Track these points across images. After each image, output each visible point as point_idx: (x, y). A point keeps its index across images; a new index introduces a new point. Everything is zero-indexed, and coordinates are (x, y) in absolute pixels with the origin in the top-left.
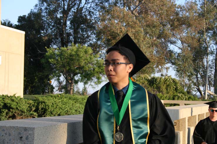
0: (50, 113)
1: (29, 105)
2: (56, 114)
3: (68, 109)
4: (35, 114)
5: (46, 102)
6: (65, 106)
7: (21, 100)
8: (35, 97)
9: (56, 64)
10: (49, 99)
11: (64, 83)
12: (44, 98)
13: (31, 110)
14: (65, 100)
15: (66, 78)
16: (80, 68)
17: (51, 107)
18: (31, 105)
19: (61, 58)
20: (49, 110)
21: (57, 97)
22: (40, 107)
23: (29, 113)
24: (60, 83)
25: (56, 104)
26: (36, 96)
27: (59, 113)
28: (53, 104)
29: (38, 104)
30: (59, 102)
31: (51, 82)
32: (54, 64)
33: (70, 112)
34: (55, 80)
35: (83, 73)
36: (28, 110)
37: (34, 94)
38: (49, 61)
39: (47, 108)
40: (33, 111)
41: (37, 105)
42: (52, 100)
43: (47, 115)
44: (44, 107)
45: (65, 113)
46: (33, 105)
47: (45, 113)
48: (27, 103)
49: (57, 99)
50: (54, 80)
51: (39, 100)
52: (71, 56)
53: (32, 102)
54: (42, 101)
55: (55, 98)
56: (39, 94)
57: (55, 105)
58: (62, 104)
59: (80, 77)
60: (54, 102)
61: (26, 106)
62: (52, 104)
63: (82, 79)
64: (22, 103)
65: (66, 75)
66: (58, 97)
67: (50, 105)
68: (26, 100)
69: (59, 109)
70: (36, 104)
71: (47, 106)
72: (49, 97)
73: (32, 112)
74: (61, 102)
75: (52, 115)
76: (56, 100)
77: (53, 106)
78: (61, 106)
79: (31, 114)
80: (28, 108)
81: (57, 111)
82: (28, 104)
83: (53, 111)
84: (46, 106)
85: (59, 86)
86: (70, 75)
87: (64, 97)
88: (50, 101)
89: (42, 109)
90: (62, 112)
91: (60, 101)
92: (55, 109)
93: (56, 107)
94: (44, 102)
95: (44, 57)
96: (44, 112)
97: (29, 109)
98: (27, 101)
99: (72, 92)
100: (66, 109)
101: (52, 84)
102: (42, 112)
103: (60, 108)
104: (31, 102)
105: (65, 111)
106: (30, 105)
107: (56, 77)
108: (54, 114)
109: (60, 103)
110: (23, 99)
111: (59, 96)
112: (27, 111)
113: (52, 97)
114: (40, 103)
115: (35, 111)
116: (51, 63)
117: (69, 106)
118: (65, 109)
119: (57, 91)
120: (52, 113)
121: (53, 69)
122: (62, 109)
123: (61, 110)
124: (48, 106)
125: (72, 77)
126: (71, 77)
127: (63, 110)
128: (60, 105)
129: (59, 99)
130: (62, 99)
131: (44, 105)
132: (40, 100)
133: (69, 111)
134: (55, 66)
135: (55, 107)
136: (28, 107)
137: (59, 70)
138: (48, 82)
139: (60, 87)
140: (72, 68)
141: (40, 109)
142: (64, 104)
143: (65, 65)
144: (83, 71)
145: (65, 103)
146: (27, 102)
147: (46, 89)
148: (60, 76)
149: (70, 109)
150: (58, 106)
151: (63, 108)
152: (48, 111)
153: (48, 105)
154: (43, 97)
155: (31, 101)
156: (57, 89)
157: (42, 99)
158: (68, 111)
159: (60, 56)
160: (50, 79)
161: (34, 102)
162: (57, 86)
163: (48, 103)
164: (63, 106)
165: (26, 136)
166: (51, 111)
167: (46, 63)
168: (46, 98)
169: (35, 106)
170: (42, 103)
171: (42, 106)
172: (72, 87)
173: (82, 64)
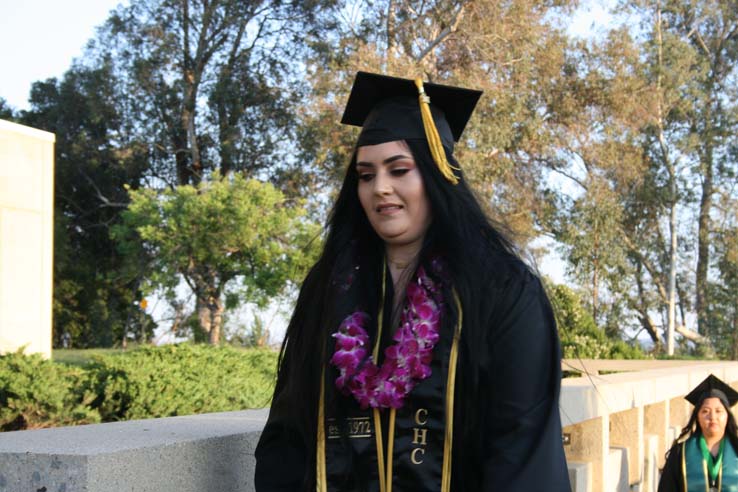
0: (142, 411)
1: (70, 385)
2: (161, 412)
3: (203, 395)
4: (95, 414)
5: (130, 374)
6: (193, 383)
7: (43, 366)
8: (93, 358)
9: (163, 241)
10: (140, 362)
12: (122, 358)
13: (80, 400)
14: (193, 363)
15: (197, 290)
16: (243, 254)
17: (145, 389)
18: (80, 384)
19: (178, 223)
20: (140, 400)
21: (166, 353)
22: (110, 389)
23: (72, 409)
24: (177, 307)
25: (162, 377)
26: (97, 353)
27: (172, 409)
28: (152, 377)
29: (102, 379)
30: (174, 371)
31: (146, 303)
32: (156, 243)
33: (209, 404)
34: (160, 298)
35: (252, 271)
36: (69, 401)
37: (87, 348)
38: (137, 235)
39: (133, 394)
40: (87, 406)
41: (97, 382)
42: (150, 365)
43: (134, 416)
44: (121, 388)
45: (194, 409)
46: (84, 382)
47: (127, 409)
48: (63, 379)
49: (165, 361)
50: (156, 296)
51: (104, 366)
52: (211, 213)
53: (83, 372)
54: (114, 368)
55: (158, 359)
56: (105, 344)
57: (159, 383)
58: (183, 379)
59: (244, 283)
60: (154, 372)
61: (62, 387)
62: (149, 379)
63: (249, 291)
64: (48, 378)
65: (196, 280)
66: (171, 353)
67: (143, 380)
68: (62, 366)
69: (175, 396)
70: (94, 380)
71: (132, 387)
72: (138, 354)
73: (80, 409)
74: (180, 371)
75: (149, 416)
76: (162, 365)
77: (154, 387)
78: (181, 384)
79: (79, 417)
80: (66, 394)
81: (167, 401)
82: (68, 379)
83: (154, 402)
84: (128, 385)
85: (174, 318)
86: (208, 279)
87: (189, 354)
88: (143, 369)
89: (116, 396)
90: (182, 405)
91: (177, 366)
92: (160, 396)
93: (164, 390)
94: (122, 374)
95: (120, 221)
96: (124, 408)
97: (70, 397)
98: (66, 370)
99: (216, 337)
100: (198, 396)
101: (148, 312)
102: (115, 407)
103: (177, 390)
104: (78, 372)
105: (195, 403)
106: (75, 382)
107: (164, 287)
108: (157, 414)
109: (178, 374)
110: (51, 363)
111: (174, 350)
112: (65, 406)
113: (149, 354)
114: (110, 377)
115: (94, 405)
116: (145, 241)
117: (206, 385)
118: (194, 395)
119: (165, 333)
120: (148, 411)
121: (150, 259)
122: (182, 394)
123: (180, 400)
124: (137, 387)
125: (216, 286)
126: (212, 286)
127: (186, 398)
128: (177, 380)
129: (174, 363)
130: (184, 361)
131: (121, 384)
132: (107, 364)
133: (206, 401)
134: (158, 248)
135: (159, 389)
136: (67, 391)
137: (172, 262)
138: (136, 303)
139: (179, 321)
140: (216, 256)
141: (109, 397)
142: (189, 378)
143: (194, 245)
144: (253, 267)
145: (192, 376)
146: (65, 374)
147: (130, 330)
148: (175, 282)
149: (211, 394)
150: (169, 387)
151: (187, 393)
152: (138, 404)
153: (135, 382)
154: (118, 356)
155: (77, 369)
156: (167, 329)
157: (115, 361)
158: (203, 402)
159: (174, 216)
160: (143, 294)
161: (89, 372)
162: (166, 317)
163: (136, 375)
164: (189, 385)
165: (59, 485)
166: (145, 400)
167: (128, 240)
168: (128, 359)
169: (92, 387)
170: (115, 377)
171: (118, 387)
172: (218, 319)
173: (248, 241)
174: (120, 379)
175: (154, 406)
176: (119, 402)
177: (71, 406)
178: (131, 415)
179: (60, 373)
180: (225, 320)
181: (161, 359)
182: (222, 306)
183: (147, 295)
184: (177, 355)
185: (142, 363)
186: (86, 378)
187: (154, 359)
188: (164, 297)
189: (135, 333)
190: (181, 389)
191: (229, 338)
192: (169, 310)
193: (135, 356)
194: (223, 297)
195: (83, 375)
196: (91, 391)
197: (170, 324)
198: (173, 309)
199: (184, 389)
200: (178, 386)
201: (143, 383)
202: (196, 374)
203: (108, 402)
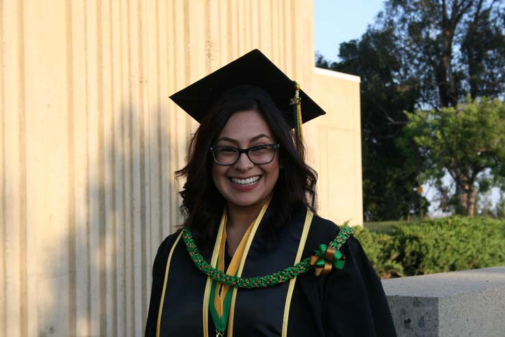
0: (431, 265)
1: (381, 246)
2: (444, 264)
3: (472, 252)
4: (398, 266)
5: (421, 238)
6: (465, 244)
7: (362, 234)
8: (394, 227)
9: (432, 146)
10: (427, 231)
11: (453, 191)
12: (415, 227)
13: (388, 257)
14: (464, 230)
15: (457, 179)
16: (489, 154)
17: (432, 248)
18: (387, 246)
19: (442, 133)
20: (430, 256)
21: (445, 223)
22: (408, 249)
23: (383, 263)
24: (443, 191)
25: (443, 240)
26: (395, 223)
27: (451, 262)
28: (436, 240)
29: (403, 242)
30: (451, 236)
31: (421, 189)
32: (428, 148)
33: (477, 258)
34: (431, 185)
35: (496, 165)
36: (381, 258)
38: (414, 143)
39: (424, 252)
40: (393, 260)
41: (399, 244)
42: (434, 232)
43: (426, 267)
44: (416, 248)
45: (467, 262)
46: (390, 245)
47: (421, 262)
48: (376, 242)
49: (444, 229)
50: (428, 184)
51: (403, 233)
52: (465, 126)
53: (389, 237)
54: (410, 235)
55: (439, 228)
57: (442, 244)
58: (458, 241)
59: (491, 173)
60: (437, 236)
61: (376, 248)
62: (434, 242)
63: (495, 179)
64: (367, 242)
65: (456, 172)
66: (447, 223)
67: (431, 243)
68: (374, 234)
69: (453, 253)
70: (397, 243)
71: (424, 248)
72: (425, 224)
73: (389, 263)
74: (455, 235)
75: (436, 268)
76: (442, 232)
77: (439, 247)
78: (457, 244)
79: (388, 268)
80: (379, 253)
81: (448, 257)
82: (380, 243)
83: (438, 257)
84: (420, 246)
85: (441, 199)
86: (465, 172)
87: (460, 224)
88: (430, 235)
89: (413, 254)
90: (458, 259)
91: (453, 233)
92: (442, 253)
93: (445, 249)
94: (416, 238)
95: (402, 134)
96: (419, 261)
97: (382, 255)
98: (378, 236)
99: (472, 212)
100: (469, 253)
101: (423, 195)
102: (412, 261)
103: (454, 250)
104: (386, 238)
105: (467, 258)
106: (385, 245)
107: (434, 178)
108: (441, 265)
109: (454, 238)
110: (367, 231)
111: (450, 221)
112: (379, 261)
113: (433, 224)
114: (408, 241)
115: (398, 260)
116: (420, 146)
117: (474, 245)
118: (466, 252)
119: (436, 210)
120: (435, 262)
121: (424, 159)
122: (458, 252)
123: (457, 256)
124: (427, 247)
125: (471, 176)
126: (468, 177)
127: (461, 254)
128: (453, 242)
129: (450, 230)
130: (457, 229)
131: (416, 246)
132: (405, 232)
133: (475, 256)
134: (429, 151)
135: (442, 248)
136: (379, 251)
137: (439, 160)
138: (415, 189)
139: (444, 200)
140: (470, 156)
141: (408, 254)
142: (462, 241)
143: (454, 148)
144: (496, 162)
145: (463, 239)
146: (377, 240)
147: (412, 207)
148: (442, 175)
149: (478, 251)
150: (449, 247)
151: (461, 251)
152: (427, 259)
153: (425, 244)
154: (411, 227)
155: (386, 236)
156: (437, 207)
157: (410, 229)
158: (472, 257)
159: (439, 129)
160: (419, 183)
161: (393, 237)
162: (436, 198)
163: (426, 239)
164: (462, 245)
165: (419, 318)
166: (433, 257)
167: (408, 147)
168: (418, 228)
169: (396, 247)
170: (411, 241)
171: (413, 247)
172: (473, 200)
173: (493, 144)
174: (415, 242)
175: (440, 260)
176: (415, 258)
177: (382, 260)
178: (423, 267)
179: (374, 238)
180: (477, 199)
181: (442, 228)
182: (476, 190)
183: (422, 183)
184: (452, 225)
185: (429, 231)
186: (391, 242)
187: (437, 228)
188: (434, 185)
189: (415, 209)
190: (457, 248)
191: (480, 212)
192: (438, 194)
193: (423, 226)
194: (476, 184)
195: (389, 240)
196: (396, 250)
197: (438, 203)
198: (440, 193)
199: (459, 248)
200: (454, 246)
201: (431, 244)
202: (466, 238)
203: (407, 258)
